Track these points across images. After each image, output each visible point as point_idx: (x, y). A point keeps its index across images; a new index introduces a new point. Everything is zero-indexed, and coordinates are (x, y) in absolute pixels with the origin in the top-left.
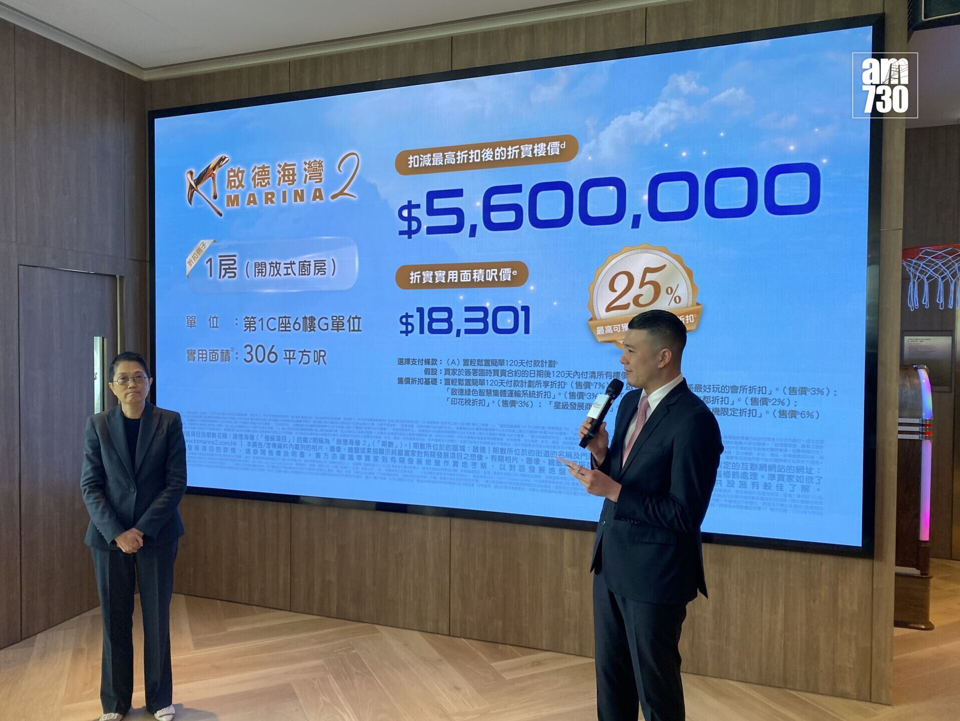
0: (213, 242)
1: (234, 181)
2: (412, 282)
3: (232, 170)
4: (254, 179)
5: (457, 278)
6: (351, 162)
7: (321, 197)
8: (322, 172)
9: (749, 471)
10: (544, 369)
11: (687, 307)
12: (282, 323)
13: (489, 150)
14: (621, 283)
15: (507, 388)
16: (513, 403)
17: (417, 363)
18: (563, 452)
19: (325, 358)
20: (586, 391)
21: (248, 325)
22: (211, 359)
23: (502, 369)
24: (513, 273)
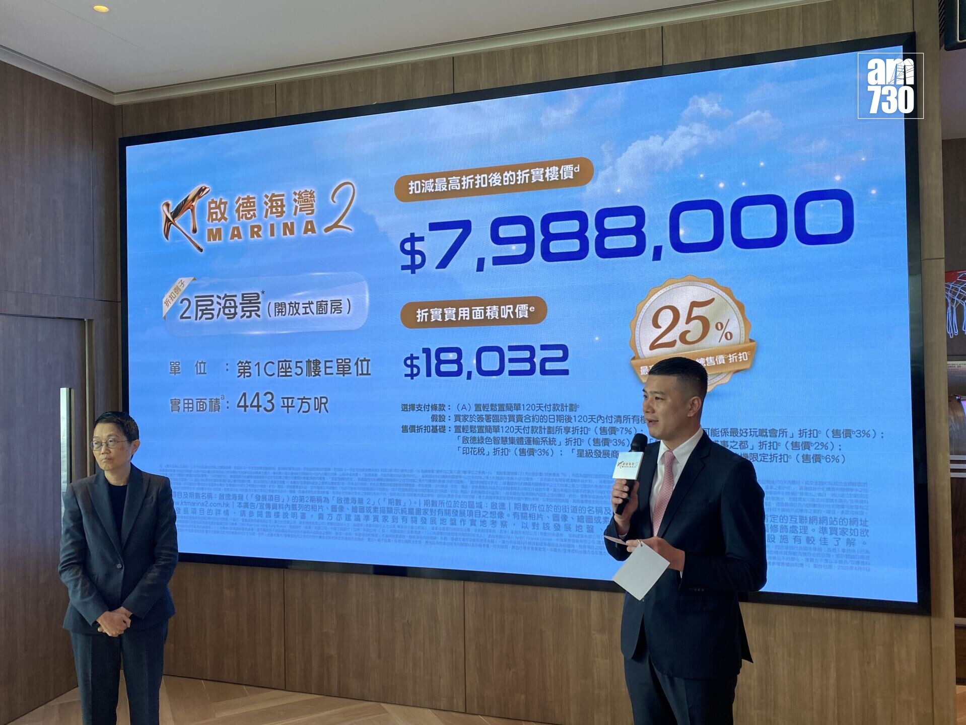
0: (193, 280)
1: (216, 213)
2: (419, 321)
3: (213, 202)
4: (238, 211)
5: (468, 315)
6: (346, 193)
7: (313, 231)
8: (314, 203)
9: (798, 525)
10: (564, 413)
11: (740, 344)
12: (282, 368)
13: (496, 175)
14: (666, 319)
15: (524, 436)
16: (532, 452)
17: (423, 409)
18: (593, 508)
19: (326, 405)
20: (612, 437)
21: (243, 371)
22: (198, 409)
23: (517, 414)
24: (530, 309)
